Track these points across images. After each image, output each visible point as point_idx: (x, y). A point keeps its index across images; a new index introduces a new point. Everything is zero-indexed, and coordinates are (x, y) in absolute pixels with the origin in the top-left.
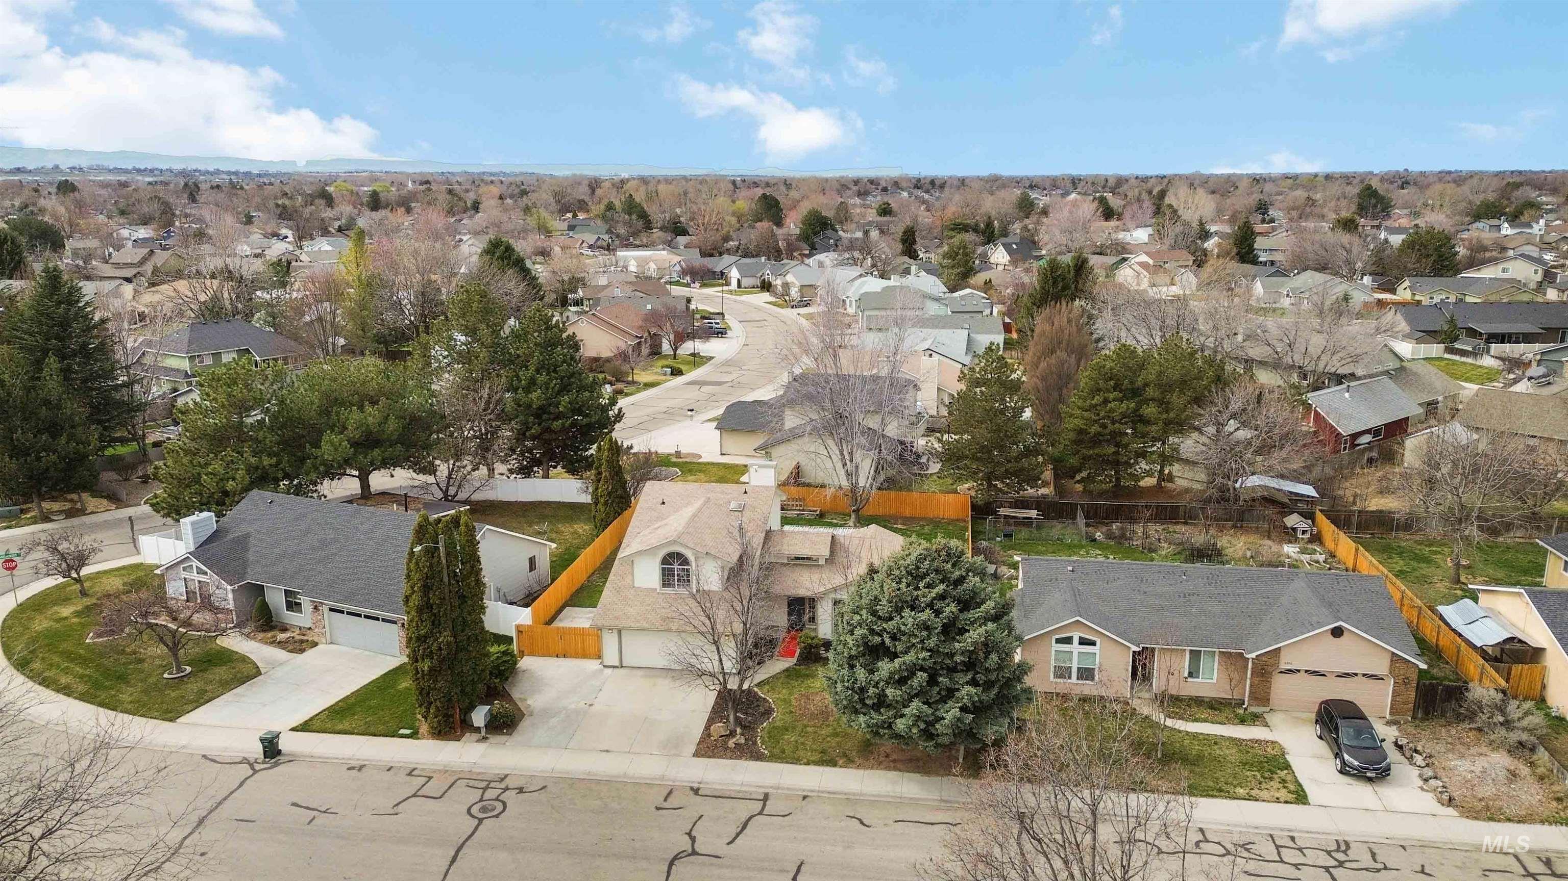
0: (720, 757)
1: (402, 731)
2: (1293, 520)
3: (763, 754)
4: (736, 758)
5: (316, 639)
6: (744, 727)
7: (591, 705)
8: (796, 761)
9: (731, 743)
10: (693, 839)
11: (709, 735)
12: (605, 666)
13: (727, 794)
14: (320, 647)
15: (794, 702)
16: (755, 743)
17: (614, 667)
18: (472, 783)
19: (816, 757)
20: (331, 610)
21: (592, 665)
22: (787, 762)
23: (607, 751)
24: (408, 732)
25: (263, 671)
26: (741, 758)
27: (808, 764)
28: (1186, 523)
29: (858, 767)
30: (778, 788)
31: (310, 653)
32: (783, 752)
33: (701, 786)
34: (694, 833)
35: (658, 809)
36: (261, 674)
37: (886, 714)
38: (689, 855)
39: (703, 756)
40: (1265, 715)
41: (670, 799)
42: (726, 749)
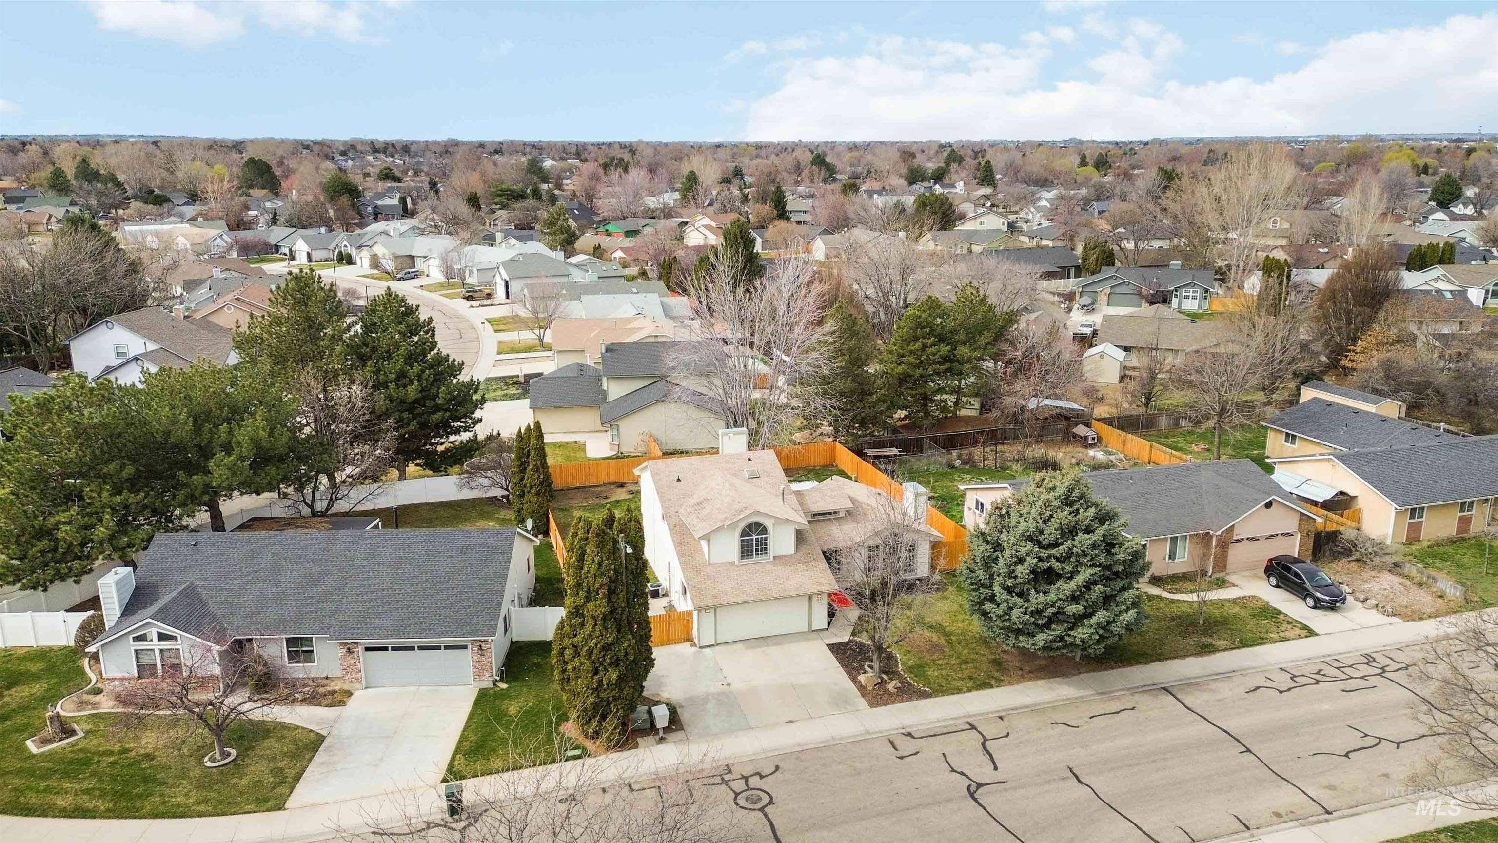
0: (894, 702)
1: (570, 753)
2: (1081, 430)
3: (926, 691)
4: (907, 700)
5: (346, 687)
6: (886, 673)
7: (728, 685)
8: (959, 691)
9: (890, 688)
10: (964, 774)
11: (864, 687)
12: (701, 648)
13: (939, 731)
14: (356, 694)
15: (901, 643)
16: (909, 684)
17: (711, 646)
18: (706, 781)
19: (970, 684)
20: (367, 649)
21: (685, 649)
22: (953, 694)
23: (791, 722)
24: (577, 752)
25: (324, 733)
26: (913, 699)
27: (969, 690)
28: (1002, 444)
30: (972, 716)
31: (352, 702)
32: (940, 686)
33: (908, 730)
34: (957, 769)
35: (900, 758)
36: (324, 737)
37: (1058, 630)
38: (978, 788)
39: (878, 705)
40: (1226, 578)
41: (898, 748)
42: (891, 694)
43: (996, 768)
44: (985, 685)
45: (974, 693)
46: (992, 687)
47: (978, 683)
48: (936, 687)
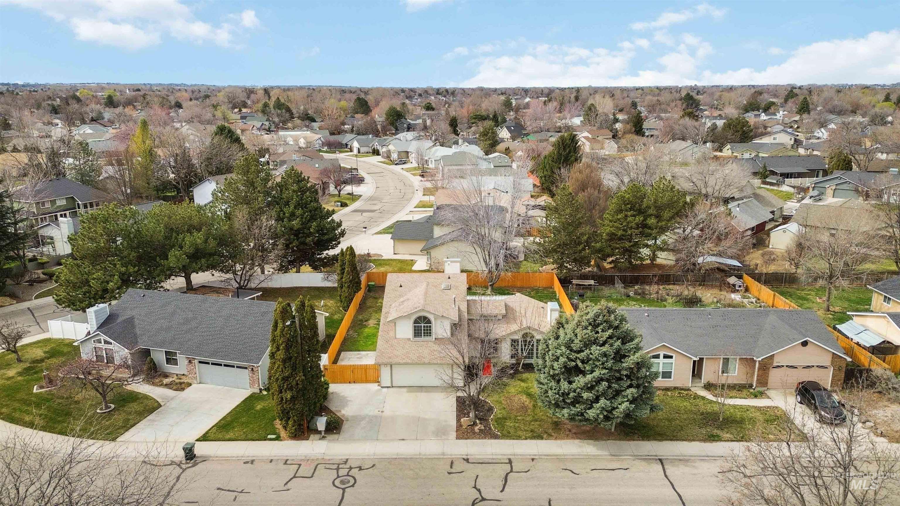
0: (472, 438)
1: (269, 437)
2: (732, 280)
3: (497, 435)
4: (482, 438)
5: (190, 381)
6: (480, 419)
7: (382, 412)
8: (519, 438)
9: (476, 429)
10: (479, 490)
11: (461, 426)
12: (382, 387)
13: (487, 461)
14: (193, 386)
15: (503, 402)
16: (490, 429)
17: (388, 387)
18: (328, 466)
19: (530, 434)
20: (200, 362)
21: (374, 387)
22: (514, 439)
23: (403, 440)
24: (274, 436)
25: (162, 404)
26: (485, 438)
27: (526, 439)
28: (674, 284)
29: (556, 438)
30: (514, 455)
31: (188, 390)
32: (509, 433)
33: (469, 457)
34: (478, 487)
35: (449, 473)
36: (161, 406)
38: (481, 501)
39: (462, 438)
40: (766, 392)
41: (453, 467)
42: (474, 433)
43: (502, 491)
44: (540, 437)
45: (528, 441)
46: (542, 438)
47: (535, 435)
48: (505, 432)
